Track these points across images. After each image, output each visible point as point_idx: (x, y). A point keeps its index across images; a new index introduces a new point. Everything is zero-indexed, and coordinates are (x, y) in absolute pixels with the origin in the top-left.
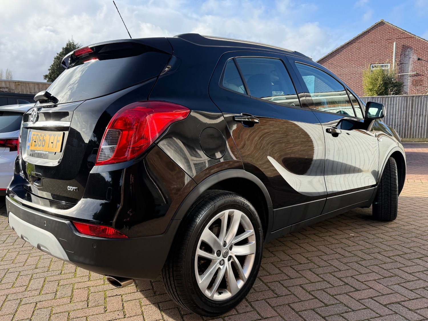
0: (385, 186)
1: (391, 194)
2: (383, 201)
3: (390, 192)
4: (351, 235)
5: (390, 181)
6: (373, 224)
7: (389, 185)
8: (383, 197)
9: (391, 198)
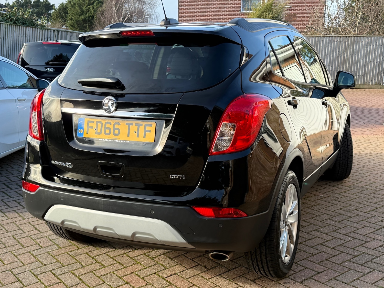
0: (342, 148)
1: (348, 155)
2: (341, 162)
3: (347, 153)
4: (321, 196)
5: (347, 143)
6: (330, 184)
7: (347, 146)
8: (341, 158)
9: (348, 158)
